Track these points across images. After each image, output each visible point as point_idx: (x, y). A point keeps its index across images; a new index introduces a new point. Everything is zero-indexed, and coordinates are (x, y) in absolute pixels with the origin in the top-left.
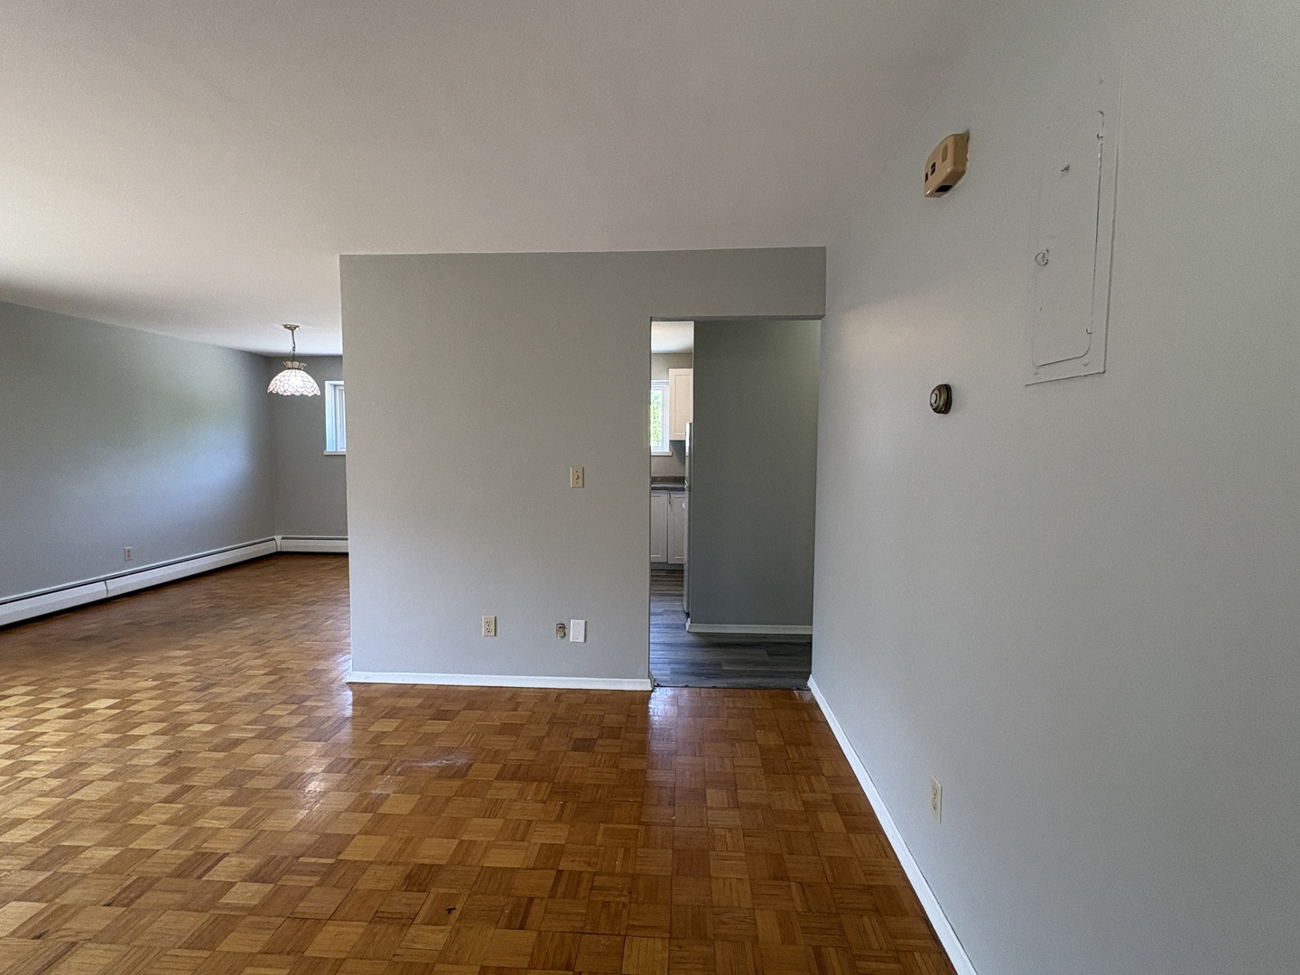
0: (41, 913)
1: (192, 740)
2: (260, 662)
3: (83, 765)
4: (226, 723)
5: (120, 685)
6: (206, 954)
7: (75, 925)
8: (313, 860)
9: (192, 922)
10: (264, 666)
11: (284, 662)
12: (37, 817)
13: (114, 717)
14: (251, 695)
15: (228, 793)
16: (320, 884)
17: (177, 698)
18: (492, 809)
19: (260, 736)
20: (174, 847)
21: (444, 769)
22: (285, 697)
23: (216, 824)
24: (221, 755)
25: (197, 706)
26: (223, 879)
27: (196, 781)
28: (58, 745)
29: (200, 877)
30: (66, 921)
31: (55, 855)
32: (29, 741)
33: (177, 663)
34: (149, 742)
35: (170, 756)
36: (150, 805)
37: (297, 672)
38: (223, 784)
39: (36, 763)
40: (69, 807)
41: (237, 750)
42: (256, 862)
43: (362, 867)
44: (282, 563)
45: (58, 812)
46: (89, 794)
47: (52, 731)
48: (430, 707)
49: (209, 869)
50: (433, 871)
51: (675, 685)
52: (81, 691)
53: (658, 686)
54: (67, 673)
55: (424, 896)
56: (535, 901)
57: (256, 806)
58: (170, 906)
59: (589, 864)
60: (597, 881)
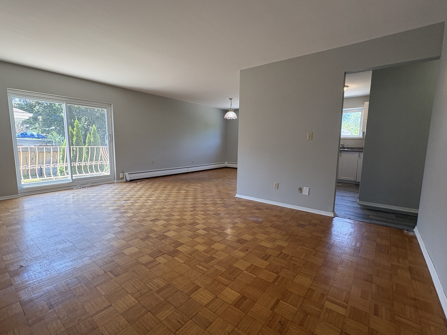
0: (166, 223)
1: (198, 202)
2: (216, 189)
3: (178, 201)
4: (206, 200)
5: (187, 189)
6: (192, 240)
7: (171, 227)
8: (217, 230)
9: (190, 233)
10: (216, 190)
11: (221, 190)
12: (168, 208)
13: (184, 194)
14: (212, 195)
15: (203, 213)
16: (218, 235)
17: (197, 193)
19: (212, 204)
20: (190, 220)
21: (255, 221)
22: (219, 197)
23: (199, 218)
24: (203, 205)
25: (200, 195)
26: (198, 228)
27: (197, 209)
28: (174, 197)
29: (193, 226)
30: (169, 226)
31: (170, 215)
32: (170, 195)
33: (199, 187)
34: (190, 200)
35: (193, 203)
36: (187, 211)
37: (224, 193)
38: (202, 211)
39: (170, 199)
40: (174, 208)
41: (206, 205)
42: (205, 227)
43: (228, 235)
44: (226, 170)
45: (172, 208)
46: (178, 206)
47: (174, 194)
48: (256, 206)
49: (196, 225)
50: (245, 241)
51: (345, 217)
52: (180, 188)
53: (337, 216)
54: (178, 185)
55: (241, 245)
56: (272, 256)
57: (208, 217)
58: (187, 229)
59: (292, 254)
60: (293, 258)
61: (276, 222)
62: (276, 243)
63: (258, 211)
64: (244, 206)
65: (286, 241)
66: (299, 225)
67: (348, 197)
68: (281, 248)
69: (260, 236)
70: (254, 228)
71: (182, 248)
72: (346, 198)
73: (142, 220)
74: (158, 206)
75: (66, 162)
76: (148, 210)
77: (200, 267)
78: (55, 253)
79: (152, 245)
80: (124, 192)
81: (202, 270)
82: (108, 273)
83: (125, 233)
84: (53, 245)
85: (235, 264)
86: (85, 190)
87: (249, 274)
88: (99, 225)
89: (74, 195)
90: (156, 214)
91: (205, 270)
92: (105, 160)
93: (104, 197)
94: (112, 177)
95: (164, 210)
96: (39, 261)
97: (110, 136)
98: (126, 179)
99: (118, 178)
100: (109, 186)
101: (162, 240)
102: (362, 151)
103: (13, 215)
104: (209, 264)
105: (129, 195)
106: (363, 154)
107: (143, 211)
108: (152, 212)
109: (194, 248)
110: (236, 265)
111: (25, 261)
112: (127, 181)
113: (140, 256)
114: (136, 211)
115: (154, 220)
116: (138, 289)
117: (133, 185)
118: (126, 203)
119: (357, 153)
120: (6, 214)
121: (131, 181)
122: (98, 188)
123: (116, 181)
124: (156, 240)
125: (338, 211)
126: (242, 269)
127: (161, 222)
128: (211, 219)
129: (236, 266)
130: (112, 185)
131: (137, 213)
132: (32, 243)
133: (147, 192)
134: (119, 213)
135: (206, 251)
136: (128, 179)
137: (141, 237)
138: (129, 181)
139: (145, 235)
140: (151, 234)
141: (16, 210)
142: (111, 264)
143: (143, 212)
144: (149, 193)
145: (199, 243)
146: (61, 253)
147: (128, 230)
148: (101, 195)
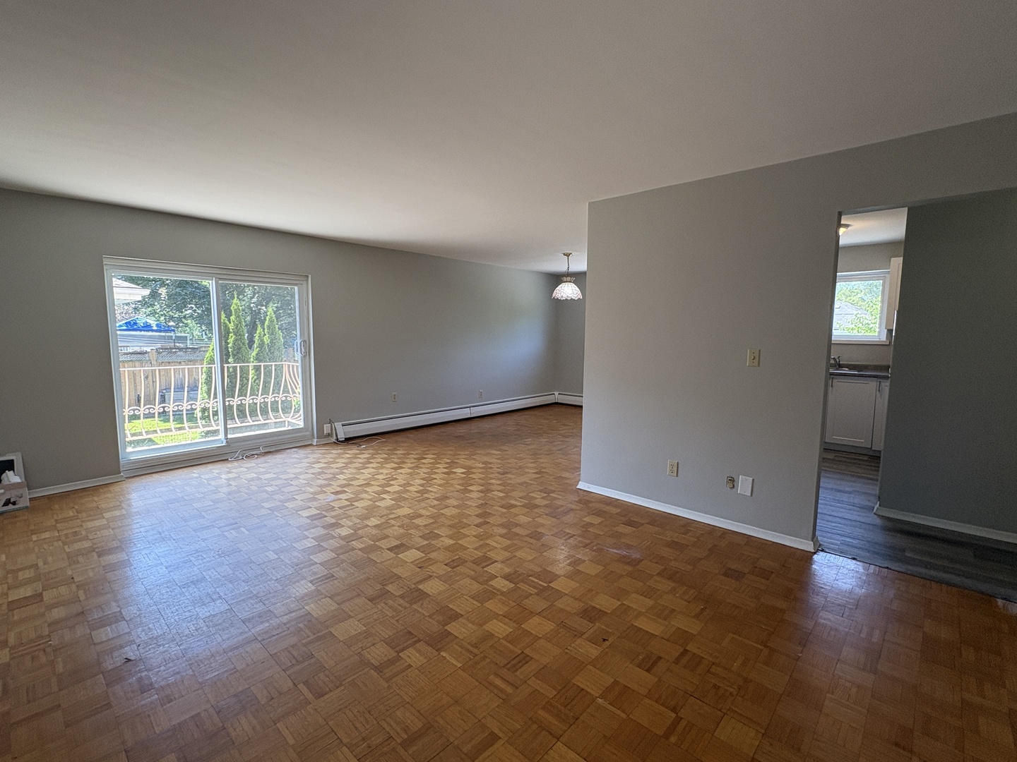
0: (422, 558)
1: (493, 499)
2: (533, 465)
3: (447, 498)
4: (510, 494)
5: (468, 463)
6: (479, 605)
7: (433, 568)
8: (536, 580)
9: (476, 587)
10: (534, 468)
11: (545, 468)
12: (427, 516)
13: (463, 478)
14: (525, 482)
15: (504, 531)
16: (537, 594)
17: (491, 476)
18: (648, 593)
19: (525, 506)
20: (476, 549)
21: (624, 556)
22: (541, 488)
23: (495, 544)
24: (504, 510)
25: (498, 482)
26: (493, 573)
27: (491, 520)
28: (440, 485)
29: (483, 568)
30: (430, 565)
31: (431, 535)
32: (430, 480)
33: (493, 456)
34: (475, 494)
35: (482, 504)
36: (470, 525)
37: (551, 475)
38: (502, 525)
39: (431, 491)
40: (439, 515)
41: (512, 510)
42: (509, 570)
43: (560, 595)
44: (557, 410)
45: (434, 517)
46: (447, 512)
47: (439, 478)
48: (625, 516)
49: (488, 565)
50: (602, 613)
51: (842, 553)
52: (452, 462)
53: (822, 551)
54: (449, 452)
55: (591, 625)
56: (662, 660)
57: (515, 542)
58: (468, 576)
59: (711, 655)
60: (714, 669)
61: (673, 562)
62: (672, 623)
63: (629, 530)
64: (599, 513)
65: (697, 617)
66: (728, 573)
67: (850, 493)
68: (683, 637)
69: (636, 602)
70: (622, 576)
71: (458, 626)
72: (845, 497)
73: (371, 546)
74: (406, 511)
75: (215, 397)
76: (383, 520)
77: (498, 682)
78: (194, 628)
79: (393, 617)
80: (332, 471)
81: (502, 691)
82: (301, 686)
83: (336, 582)
84: (190, 608)
85: (577, 678)
86: (251, 463)
87: (610, 707)
88: (282, 557)
89: (231, 476)
90: (402, 531)
91: (509, 690)
92: (294, 392)
93: (291, 482)
94: (308, 433)
95: (418, 521)
96: (161, 648)
97: (305, 343)
98: (337, 436)
99: (321, 435)
100: (302, 452)
101: (415, 603)
102: (887, 378)
103: (109, 527)
104: (518, 673)
105: (345, 479)
106: (888, 384)
107: (374, 521)
108: (393, 526)
109: (485, 627)
110: (579, 681)
111: (134, 647)
112: (340, 441)
113: (368, 645)
114: (358, 521)
115: (396, 546)
116: (364, 735)
117: (352, 451)
118: (337, 500)
119: (872, 381)
120: (97, 523)
121: (348, 440)
122: (278, 458)
123: (316, 440)
124: (401, 601)
125: (824, 534)
126: (592, 692)
127: (412, 555)
128: (521, 548)
129: (579, 684)
130: (308, 450)
131: (359, 529)
132: (148, 600)
133: (381, 471)
134: (323, 527)
135: (511, 639)
136: (342, 436)
137: (370, 592)
138: (342, 442)
139: (379, 587)
140: (390, 586)
141: (117, 513)
142: (307, 663)
143: (374, 524)
144: (387, 474)
145: (496, 616)
146: (204, 629)
147: (343, 574)
148: (286, 477)
